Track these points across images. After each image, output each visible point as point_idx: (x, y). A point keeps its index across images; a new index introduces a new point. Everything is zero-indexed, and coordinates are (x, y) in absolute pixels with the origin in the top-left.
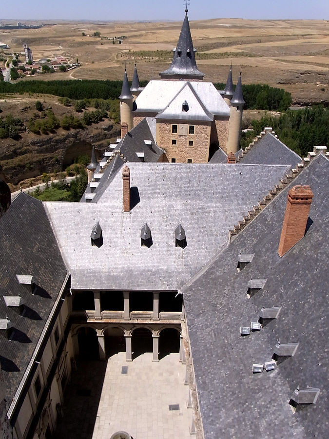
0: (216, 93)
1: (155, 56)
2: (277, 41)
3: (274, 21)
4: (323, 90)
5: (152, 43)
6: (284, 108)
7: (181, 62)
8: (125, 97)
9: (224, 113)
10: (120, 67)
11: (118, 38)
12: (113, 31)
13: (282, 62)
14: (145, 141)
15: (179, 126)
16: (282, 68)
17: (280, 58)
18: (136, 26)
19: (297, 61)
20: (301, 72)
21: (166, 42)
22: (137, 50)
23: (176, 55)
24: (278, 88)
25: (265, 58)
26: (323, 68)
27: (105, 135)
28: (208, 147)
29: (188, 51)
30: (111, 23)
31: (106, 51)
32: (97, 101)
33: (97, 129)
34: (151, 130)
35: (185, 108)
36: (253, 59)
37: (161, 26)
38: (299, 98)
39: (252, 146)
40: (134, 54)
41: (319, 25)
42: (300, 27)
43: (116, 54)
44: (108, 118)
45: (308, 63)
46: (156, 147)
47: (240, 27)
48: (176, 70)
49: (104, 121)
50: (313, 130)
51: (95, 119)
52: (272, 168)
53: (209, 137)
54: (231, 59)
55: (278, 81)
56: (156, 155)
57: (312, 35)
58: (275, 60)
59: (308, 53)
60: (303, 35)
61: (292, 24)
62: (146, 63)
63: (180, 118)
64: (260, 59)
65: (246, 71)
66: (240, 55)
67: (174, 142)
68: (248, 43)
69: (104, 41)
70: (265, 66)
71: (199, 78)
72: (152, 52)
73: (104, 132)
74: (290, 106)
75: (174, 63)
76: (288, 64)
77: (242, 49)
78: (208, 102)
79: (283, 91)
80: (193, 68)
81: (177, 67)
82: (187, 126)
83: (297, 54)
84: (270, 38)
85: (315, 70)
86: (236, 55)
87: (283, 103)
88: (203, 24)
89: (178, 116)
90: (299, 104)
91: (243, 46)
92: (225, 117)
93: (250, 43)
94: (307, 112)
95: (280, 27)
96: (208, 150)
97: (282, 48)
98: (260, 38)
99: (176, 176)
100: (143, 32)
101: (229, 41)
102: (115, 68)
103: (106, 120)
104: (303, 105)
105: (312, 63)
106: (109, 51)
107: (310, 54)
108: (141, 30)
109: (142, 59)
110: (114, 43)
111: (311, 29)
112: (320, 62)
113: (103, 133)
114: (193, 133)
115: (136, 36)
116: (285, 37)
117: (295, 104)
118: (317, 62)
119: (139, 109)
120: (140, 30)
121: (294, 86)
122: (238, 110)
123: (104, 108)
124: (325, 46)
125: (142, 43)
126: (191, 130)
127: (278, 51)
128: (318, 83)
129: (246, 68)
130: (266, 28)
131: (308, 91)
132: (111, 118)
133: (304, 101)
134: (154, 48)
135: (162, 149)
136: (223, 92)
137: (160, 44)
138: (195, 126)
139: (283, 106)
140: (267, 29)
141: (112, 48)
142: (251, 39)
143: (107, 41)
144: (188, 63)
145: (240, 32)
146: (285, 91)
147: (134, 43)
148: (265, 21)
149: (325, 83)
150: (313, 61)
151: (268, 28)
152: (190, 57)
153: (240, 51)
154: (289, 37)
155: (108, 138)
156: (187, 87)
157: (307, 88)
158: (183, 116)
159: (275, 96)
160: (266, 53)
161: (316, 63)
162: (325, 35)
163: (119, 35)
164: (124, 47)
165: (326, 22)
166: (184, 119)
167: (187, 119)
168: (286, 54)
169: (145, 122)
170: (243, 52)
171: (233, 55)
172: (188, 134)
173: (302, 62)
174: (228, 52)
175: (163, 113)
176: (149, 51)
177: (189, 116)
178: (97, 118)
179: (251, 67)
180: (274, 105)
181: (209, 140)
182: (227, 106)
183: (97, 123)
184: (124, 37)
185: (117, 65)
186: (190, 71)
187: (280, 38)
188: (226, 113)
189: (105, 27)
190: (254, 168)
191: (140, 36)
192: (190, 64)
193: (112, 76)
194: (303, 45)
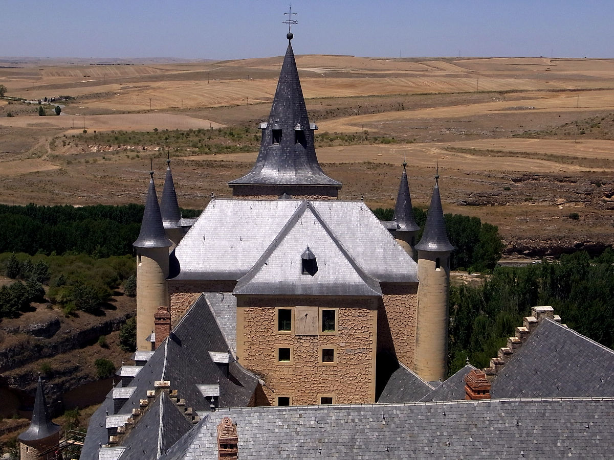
0: (378, 228)
1: (151, 143)
2: (443, 105)
3: (425, 60)
4: (575, 217)
5: (139, 112)
6: (486, 262)
7: (282, 155)
8: (149, 243)
9: (403, 276)
10: (61, 172)
11: (53, 101)
12: (37, 84)
13: (464, 155)
14: (212, 354)
15: (298, 312)
16: (465, 168)
17: (458, 144)
18: (95, 72)
19: (498, 152)
20: (514, 177)
21: (175, 110)
22: (103, 129)
23: (268, 138)
24: (464, 215)
25: (420, 146)
26: (565, 166)
27: (39, 348)
28: (373, 362)
29: (298, 128)
30: (32, 66)
31: (21, 132)
32: (14, 260)
33: (16, 331)
34: (220, 326)
35: (309, 265)
36: (392, 149)
37: (159, 72)
38: (520, 239)
39: (507, 354)
40: (97, 138)
41: (535, 69)
42: (491, 73)
43: (50, 139)
44: (44, 301)
45: (526, 155)
46: (239, 371)
47: (347, 75)
48: (270, 173)
49: (34, 309)
50: (572, 313)
51: (12, 306)
52: (596, 407)
53: (374, 338)
54: (341, 148)
55: (461, 200)
56: (242, 389)
57: (521, 91)
58: (447, 149)
59: (521, 131)
60: (501, 93)
61: (471, 66)
62: (129, 161)
63: (299, 292)
64: (409, 147)
65: (381, 177)
66: (360, 138)
67: (284, 354)
68: (373, 112)
69: (16, 107)
70: (423, 164)
71: (329, 192)
72: (143, 134)
73: (34, 339)
74: (500, 257)
75: (264, 157)
76: (478, 158)
77: (363, 126)
78: (360, 250)
79: (477, 221)
80: (312, 169)
81: (273, 166)
82: (316, 313)
83: (495, 134)
84: (425, 99)
85: (547, 171)
86: (350, 139)
87: (481, 251)
88: (261, 67)
89: (293, 286)
90: (520, 252)
91: (364, 119)
92: (406, 287)
93: (377, 110)
94: (547, 270)
95: (444, 73)
96: (373, 370)
97: (458, 121)
98: (400, 100)
99: (353, 440)
100: (116, 87)
101: (329, 108)
102: (48, 174)
103: (41, 309)
104: (532, 255)
105: (536, 154)
106: (31, 134)
107: (528, 135)
108: (111, 82)
109: (118, 152)
110: (42, 113)
111: (517, 77)
112: (557, 152)
113: (32, 343)
114: (332, 327)
115: (97, 96)
116: (460, 98)
117: (510, 252)
118: (549, 153)
119: (185, 273)
120: (106, 82)
121: (500, 209)
122: (437, 266)
123: (34, 277)
124: (559, 115)
125: (113, 113)
126: (328, 321)
127: (449, 129)
128: (559, 200)
129: (379, 170)
130: (412, 76)
131: (537, 221)
132: (54, 302)
133: (532, 244)
134: (147, 124)
135: (251, 375)
136: (394, 224)
137: (161, 114)
138: (336, 309)
139: (482, 257)
140: (414, 80)
141: (37, 125)
142: (379, 101)
143: (24, 107)
144: (298, 156)
145: (351, 86)
146: (483, 222)
147: (95, 113)
148: (405, 60)
149: (576, 201)
150: (538, 151)
151: (416, 76)
152: (304, 144)
153: (359, 130)
154: (468, 97)
155: (45, 357)
156: (308, 214)
157: (533, 213)
158: (305, 287)
159: (458, 235)
160: (422, 133)
161: (546, 155)
162: (553, 91)
163: (55, 94)
164: (70, 123)
165: (549, 63)
166: (309, 293)
167: (315, 292)
168: (469, 136)
169: (202, 304)
170: (366, 132)
171: (343, 139)
172: (321, 333)
173: (512, 154)
174: (330, 132)
175: (253, 281)
176: (133, 132)
177: (321, 286)
178: (16, 303)
179: (392, 165)
180: (460, 255)
181: (374, 346)
182: (408, 258)
183: (17, 316)
184: (67, 98)
185: (52, 167)
186: (307, 176)
187: (448, 99)
188: (409, 277)
189: (17, 74)
190: (549, 407)
191: (109, 95)
192: (304, 159)
193: (42, 195)
194: (506, 115)
